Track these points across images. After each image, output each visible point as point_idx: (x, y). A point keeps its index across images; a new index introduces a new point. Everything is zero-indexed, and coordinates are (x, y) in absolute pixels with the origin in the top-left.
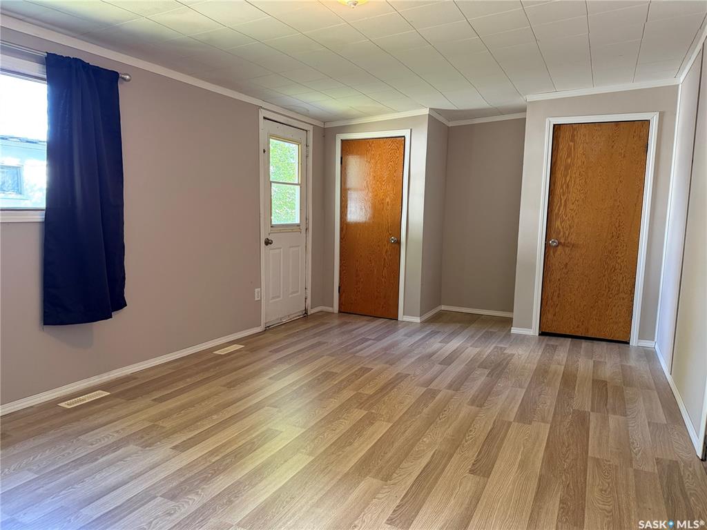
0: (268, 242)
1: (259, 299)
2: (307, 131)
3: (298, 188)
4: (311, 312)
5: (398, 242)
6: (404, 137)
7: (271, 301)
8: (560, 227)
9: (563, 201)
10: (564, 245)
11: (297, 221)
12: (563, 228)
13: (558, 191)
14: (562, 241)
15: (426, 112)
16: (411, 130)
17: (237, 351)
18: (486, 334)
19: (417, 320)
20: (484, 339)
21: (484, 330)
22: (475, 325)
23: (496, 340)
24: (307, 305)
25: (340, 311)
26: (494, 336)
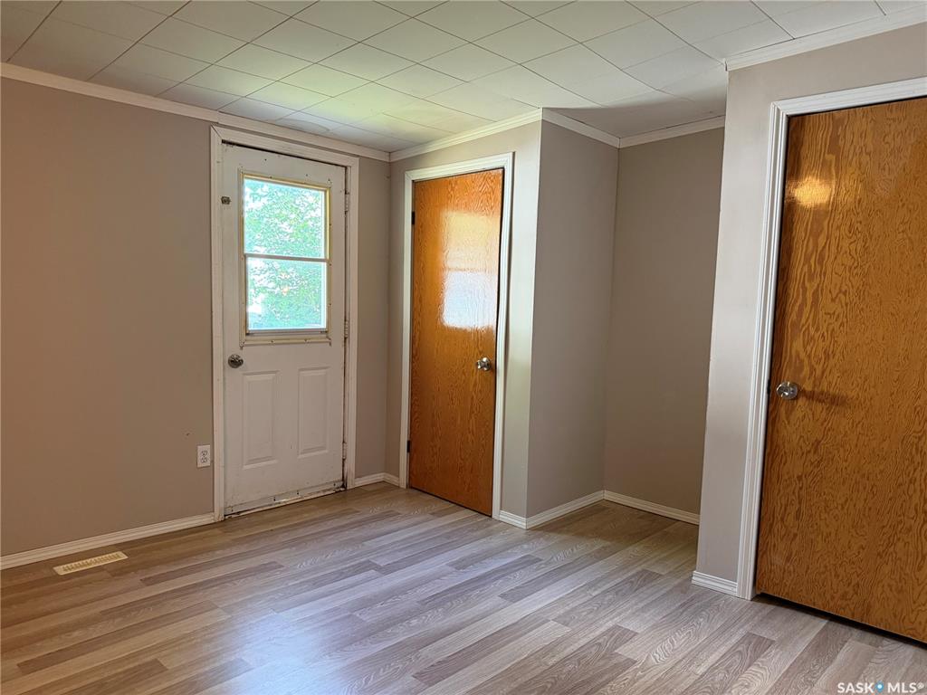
0: (235, 362)
1: (208, 463)
2: (346, 167)
4: (354, 483)
5: (492, 367)
6: (503, 168)
7: (246, 467)
8: (803, 355)
9: (809, 295)
10: (811, 396)
12: (809, 356)
13: (798, 269)
14: (808, 387)
15: (537, 116)
16: (514, 153)
17: (100, 569)
18: (633, 579)
19: (521, 522)
20: (611, 596)
21: (639, 569)
22: (635, 550)
23: (636, 604)
24: (346, 471)
25: (410, 486)
26: (645, 588)
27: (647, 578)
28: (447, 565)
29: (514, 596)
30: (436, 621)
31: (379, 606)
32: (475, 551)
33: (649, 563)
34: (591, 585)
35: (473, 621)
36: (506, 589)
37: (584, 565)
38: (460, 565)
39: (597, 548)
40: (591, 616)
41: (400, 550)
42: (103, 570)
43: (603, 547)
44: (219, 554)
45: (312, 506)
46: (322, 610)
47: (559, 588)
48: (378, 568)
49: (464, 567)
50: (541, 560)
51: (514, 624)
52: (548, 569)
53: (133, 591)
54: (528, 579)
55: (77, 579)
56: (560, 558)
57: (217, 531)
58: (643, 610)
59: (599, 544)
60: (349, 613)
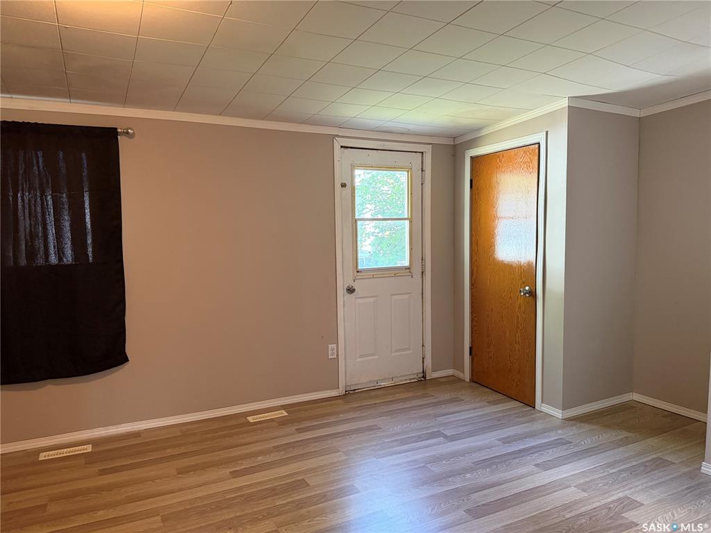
0: (351, 290)
1: (335, 356)
2: (422, 153)
3: (407, 223)
4: (431, 375)
5: (533, 294)
6: (539, 143)
7: (358, 360)
11: (407, 263)
15: (564, 103)
16: (547, 132)
17: (272, 420)
18: (647, 464)
19: (558, 414)
20: (625, 475)
21: (654, 456)
22: (653, 441)
23: (646, 483)
24: (425, 366)
25: (472, 380)
26: (656, 471)
27: (660, 464)
28: (496, 440)
29: (545, 466)
30: (484, 477)
31: (444, 462)
32: (519, 431)
33: (665, 452)
34: (610, 465)
35: (511, 480)
36: (539, 461)
37: (606, 449)
38: (507, 441)
39: (620, 437)
40: (606, 487)
41: (462, 426)
42: (274, 421)
43: (625, 437)
44: (342, 416)
45: (402, 389)
46: (405, 460)
47: (582, 464)
48: (446, 437)
49: (509, 442)
50: (571, 443)
51: (542, 486)
52: (575, 450)
53: (291, 436)
54: (557, 455)
55: (260, 425)
56: (587, 443)
57: (340, 401)
58: (652, 487)
59: (623, 434)
60: (423, 465)
